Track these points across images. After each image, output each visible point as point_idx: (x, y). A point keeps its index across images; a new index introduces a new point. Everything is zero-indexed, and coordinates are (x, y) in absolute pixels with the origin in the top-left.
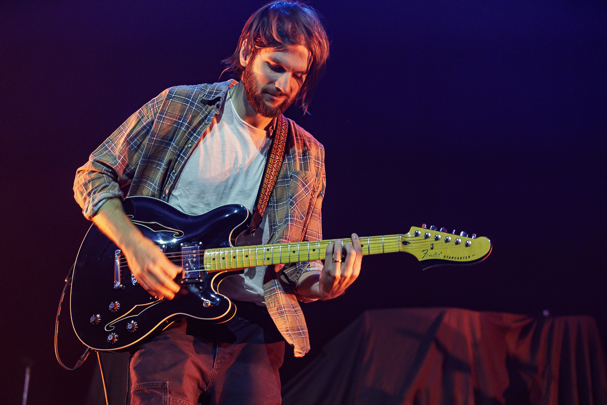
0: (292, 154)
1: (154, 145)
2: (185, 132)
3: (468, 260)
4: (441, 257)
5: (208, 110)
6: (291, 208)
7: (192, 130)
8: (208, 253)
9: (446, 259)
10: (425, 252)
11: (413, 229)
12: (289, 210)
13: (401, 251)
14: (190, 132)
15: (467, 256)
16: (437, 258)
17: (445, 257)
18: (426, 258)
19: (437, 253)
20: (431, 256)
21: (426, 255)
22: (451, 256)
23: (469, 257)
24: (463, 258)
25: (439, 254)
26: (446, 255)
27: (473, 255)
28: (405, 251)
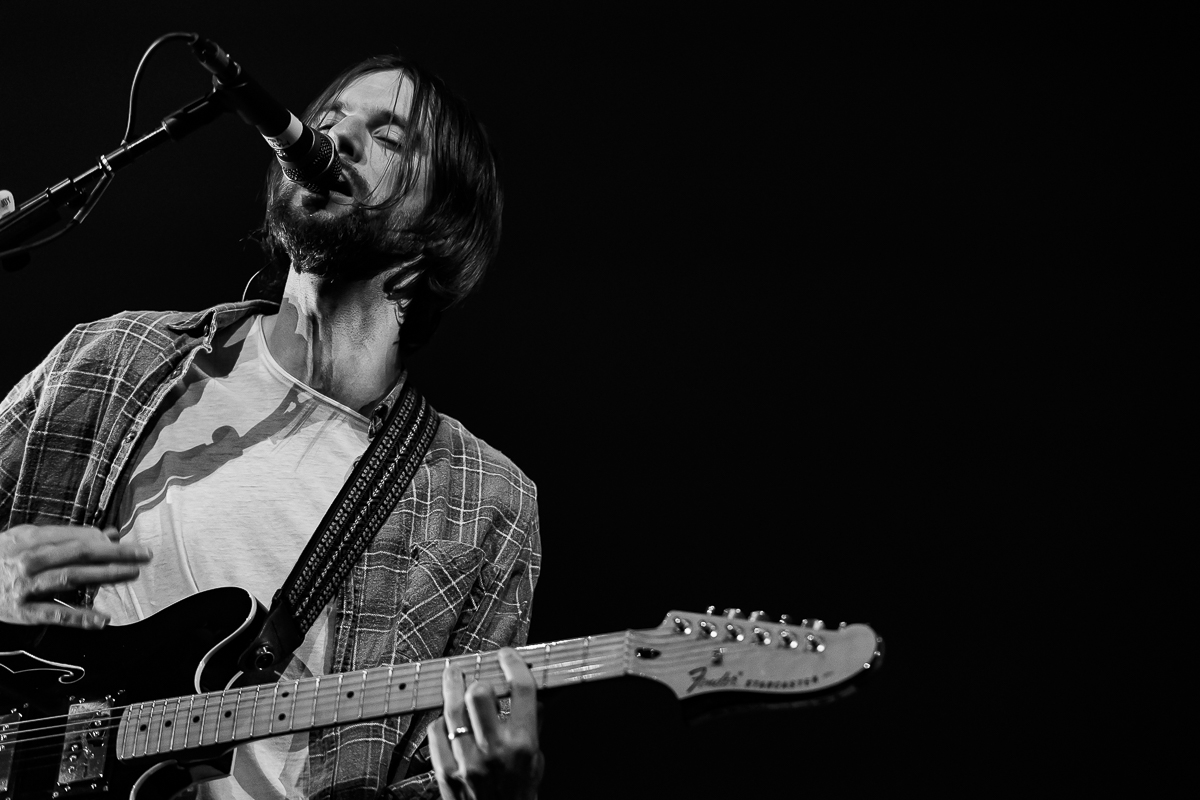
0: (432, 496)
1: (44, 451)
2: (119, 402)
3: (813, 687)
4: (741, 686)
5: (184, 347)
6: (400, 636)
7: (138, 395)
8: (134, 713)
9: (752, 688)
10: (698, 675)
11: (673, 617)
12: (396, 644)
13: (630, 672)
14: (131, 403)
15: (810, 676)
16: (729, 687)
17: (748, 683)
18: (697, 691)
19: (731, 676)
20: (711, 683)
21: (698, 681)
22: (767, 680)
23: (815, 679)
24: (800, 682)
25: (735, 678)
26: (754, 678)
27: (827, 675)
28: (642, 674)
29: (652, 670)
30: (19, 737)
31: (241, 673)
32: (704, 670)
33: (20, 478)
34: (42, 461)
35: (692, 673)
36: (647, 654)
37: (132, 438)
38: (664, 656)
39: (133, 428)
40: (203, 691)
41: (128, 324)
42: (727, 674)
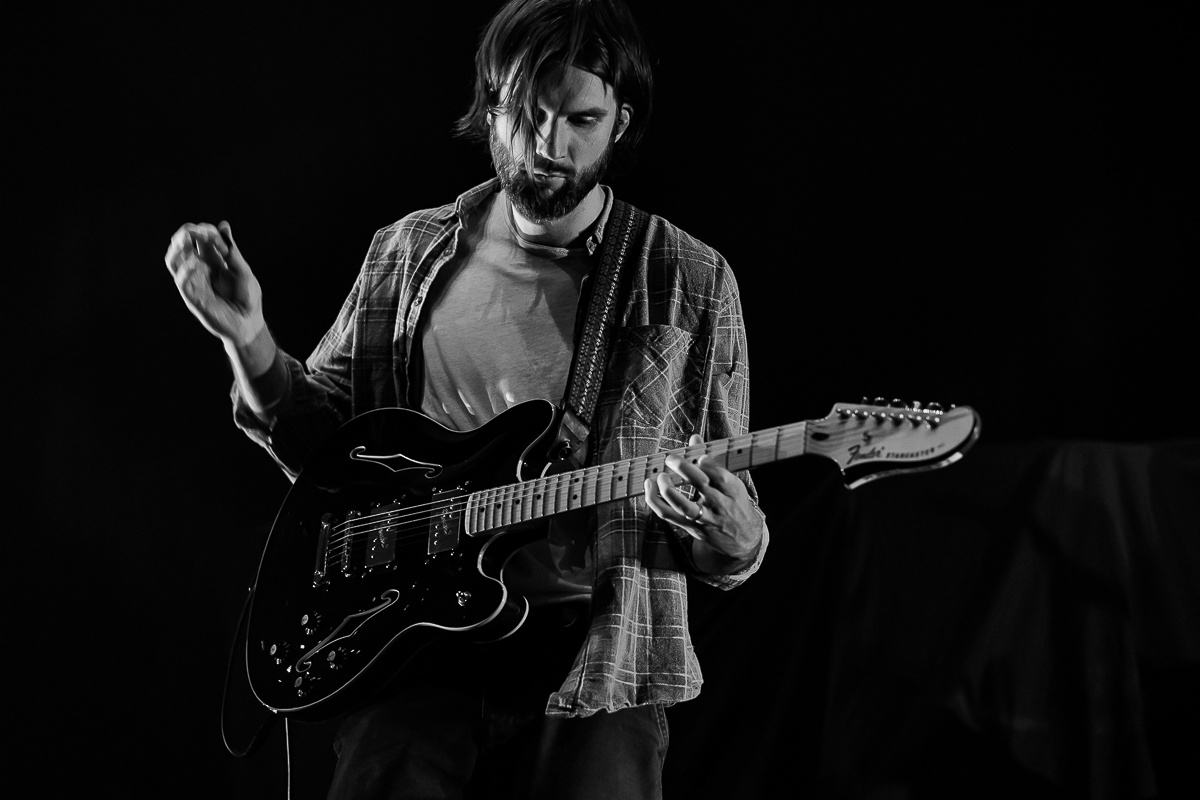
1: (367, 322)
3: (931, 456)
4: (883, 458)
6: (624, 404)
8: (475, 499)
9: (891, 459)
10: (855, 451)
11: (838, 408)
13: (808, 451)
14: (418, 277)
15: (929, 447)
16: (875, 459)
17: (888, 455)
18: (855, 463)
19: (876, 450)
20: (863, 456)
21: (855, 455)
22: (900, 452)
23: (932, 450)
24: (922, 453)
25: (879, 452)
26: (891, 451)
27: (940, 446)
28: (815, 452)
29: (821, 449)
30: (400, 520)
31: (549, 464)
32: (858, 447)
33: (354, 345)
34: (367, 330)
35: (850, 449)
36: (820, 437)
37: (420, 302)
38: (831, 438)
39: (419, 294)
40: (523, 480)
41: (414, 222)
42: (874, 449)
